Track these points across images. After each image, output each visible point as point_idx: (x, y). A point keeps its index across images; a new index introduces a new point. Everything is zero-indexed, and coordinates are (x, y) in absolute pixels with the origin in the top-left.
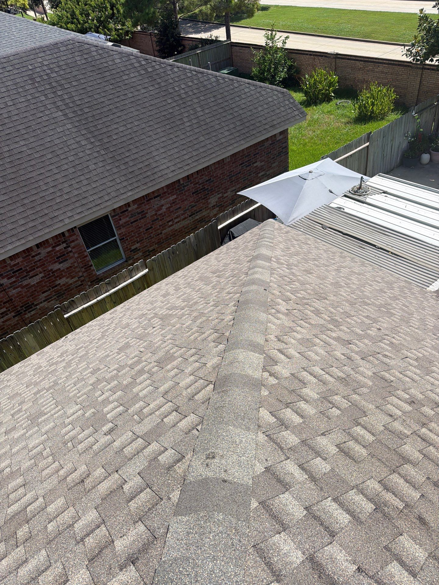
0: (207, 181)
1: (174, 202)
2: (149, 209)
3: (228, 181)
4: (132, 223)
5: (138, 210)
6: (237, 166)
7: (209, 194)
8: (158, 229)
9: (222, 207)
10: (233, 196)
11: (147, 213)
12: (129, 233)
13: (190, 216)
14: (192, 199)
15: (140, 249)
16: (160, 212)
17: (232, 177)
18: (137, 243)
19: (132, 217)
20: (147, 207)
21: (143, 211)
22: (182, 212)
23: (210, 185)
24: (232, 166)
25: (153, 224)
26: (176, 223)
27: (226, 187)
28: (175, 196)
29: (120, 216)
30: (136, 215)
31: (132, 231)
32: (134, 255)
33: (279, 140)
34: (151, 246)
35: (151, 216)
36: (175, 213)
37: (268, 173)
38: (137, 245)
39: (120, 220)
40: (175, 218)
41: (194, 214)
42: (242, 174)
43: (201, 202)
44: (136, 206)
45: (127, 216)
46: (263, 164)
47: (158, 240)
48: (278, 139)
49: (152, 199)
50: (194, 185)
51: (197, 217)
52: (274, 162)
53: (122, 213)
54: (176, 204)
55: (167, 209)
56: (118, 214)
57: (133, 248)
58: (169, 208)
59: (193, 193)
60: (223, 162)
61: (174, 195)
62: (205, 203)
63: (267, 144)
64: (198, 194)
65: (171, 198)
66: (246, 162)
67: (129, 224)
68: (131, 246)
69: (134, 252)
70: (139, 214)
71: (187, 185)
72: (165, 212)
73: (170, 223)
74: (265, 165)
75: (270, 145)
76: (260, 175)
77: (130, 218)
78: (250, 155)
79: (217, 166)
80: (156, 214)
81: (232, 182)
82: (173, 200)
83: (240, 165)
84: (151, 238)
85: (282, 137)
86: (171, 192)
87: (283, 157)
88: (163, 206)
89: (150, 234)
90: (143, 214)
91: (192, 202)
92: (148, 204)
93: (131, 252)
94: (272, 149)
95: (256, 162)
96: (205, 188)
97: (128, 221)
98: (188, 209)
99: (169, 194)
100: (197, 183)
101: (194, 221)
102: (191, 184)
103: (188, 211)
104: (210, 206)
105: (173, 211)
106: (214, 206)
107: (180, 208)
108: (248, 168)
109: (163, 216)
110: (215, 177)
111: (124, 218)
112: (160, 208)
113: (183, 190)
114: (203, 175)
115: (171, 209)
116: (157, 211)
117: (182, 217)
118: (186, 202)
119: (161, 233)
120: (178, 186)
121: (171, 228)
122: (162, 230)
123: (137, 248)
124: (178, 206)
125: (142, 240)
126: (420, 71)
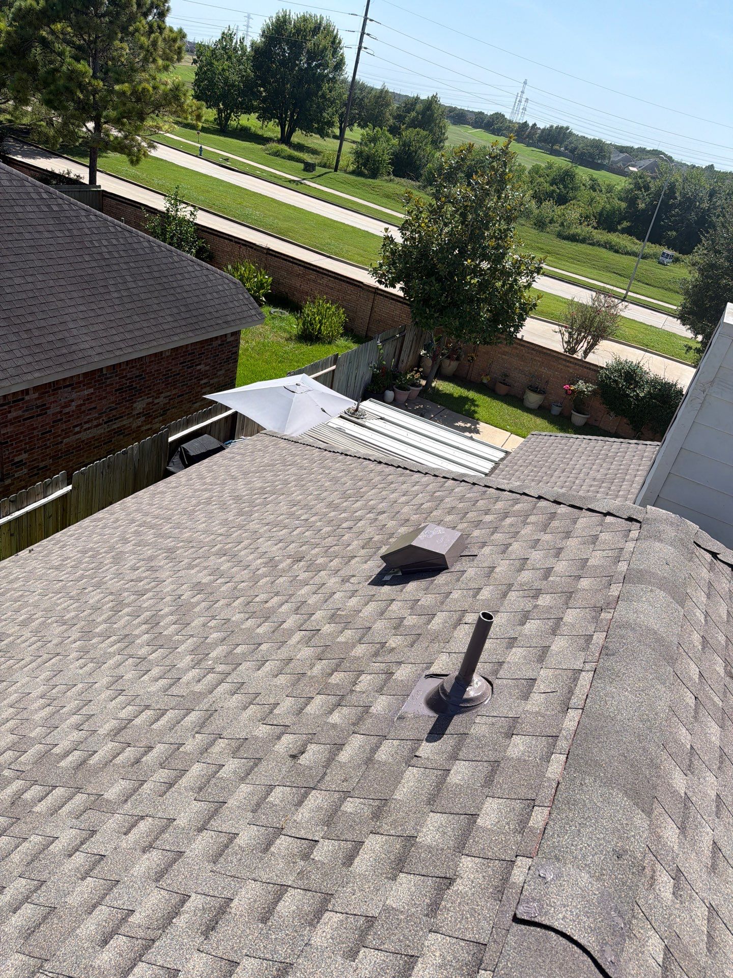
0: (136, 377)
1: (88, 399)
2: (54, 402)
3: (163, 382)
4: (24, 420)
5: (38, 402)
6: (177, 364)
7: (136, 395)
8: (59, 436)
9: (150, 417)
10: (166, 404)
11: (49, 408)
12: (17, 435)
13: (105, 423)
14: (112, 398)
15: (25, 463)
16: (67, 410)
17: (168, 377)
18: (25, 452)
19: (27, 411)
20: (52, 399)
21: (45, 405)
22: (97, 415)
23: (139, 383)
24: (171, 363)
25: (53, 426)
26: (85, 430)
27: (159, 390)
28: (92, 390)
29: (11, 407)
30: (33, 409)
31: (22, 433)
32: (16, 472)
33: (230, 342)
34: (42, 461)
35: (53, 414)
36: (87, 415)
37: (212, 382)
38: (24, 456)
39: (10, 412)
40: (86, 423)
41: (112, 421)
42: (182, 376)
43: (124, 406)
44: (36, 395)
45: (20, 408)
46: (207, 368)
47: (55, 452)
48: (228, 340)
49: (60, 388)
50: (120, 378)
51: (115, 426)
52: (221, 370)
53: (14, 402)
54: (91, 402)
55: (77, 406)
56: (9, 403)
57: (17, 459)
58: (81, 405)
59: (116, 391)
60: (162, 355)
61: (91, 388)
62: (128, 408)
63: (215, 344)
64: (122, 392)
65: (86, 392)
66: (188, 361)
67: (19, 421)
68: (15, 456)
69: (16, 467)
70: (38, 407)
71: (111, 377)
72: (73, 411)
73: (77, 429)
74: (209, 370)
75: (219, 345)
76: (202, 382)
77: (24, 411)
78: (194, 353)
79: (153, 359)
80: (61, 412)
81: (168, 384)
82: (88, 395)
83: (181, 364)
84: (46, 448)
85: (232, 339)
86: (89, 384)
87: (231, 365)
88: (72, 401)
89: (45, 441)
90: (44, 408)
91: (113, 403)
92: (54, 394)
93: (12, 465)
94: (219, 352)
95: (200, 364)
96: (132, 385)
97: (20, 416)
98: (105, 412)
99: (84, 385)
100: (123, 377)
101: (109, 432)
102: (116, 376)
103: (104, 415)
104: (135, 413)
105: (84, 412)
106: (140, 413)
107: (95, 408)
108: (190, 370)
109: (70, 417)
110: (147, 373)
111: (15, 410)
112: (67, 405)
113: (103, 383)
114: (133, 367)
115: (83, 408)
116: (63, 407)
117: (95, 423)
118: (104, 402)
119: (62, 442)
120: (99, 377)
121: (77, 436)
122: (64, 438)
123: (22, 461)
124: (93, 405)
125: (33, 449)
126: (372, 296)
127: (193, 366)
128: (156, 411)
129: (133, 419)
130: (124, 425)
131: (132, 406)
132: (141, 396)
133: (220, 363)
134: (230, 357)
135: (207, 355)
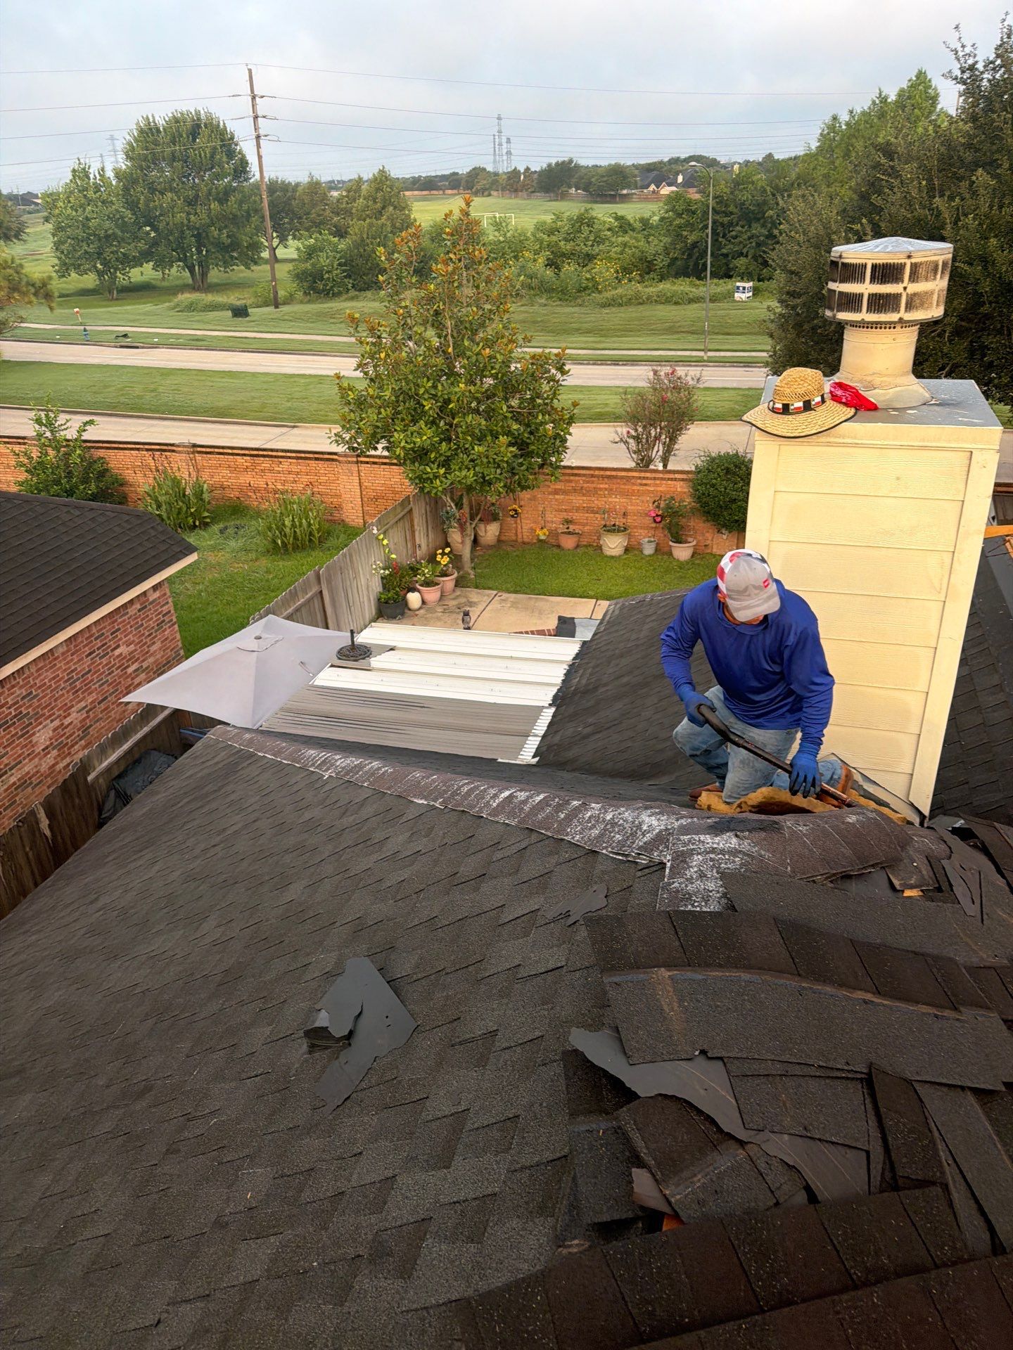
7: (31, 724)
17: (74, 682)
23: (30, 706)
24: (71, 660)
27: (65, 705)
43: (18, 745)
62: (26, 746)
66: (98, 649)
95: (118, 646)
96: (21, 712)
104: (39, 749)
106: (47, 748)
108: (104, 661)
110: (39, 687)
114: (13, 686)
126: (355, 468)
127: (108, 653)
128: (71, 735)
129: (40, 759)
130: (28, 773)
131: (31, 742)
132: (41, 723)
133: (149, 635)
134: (163, 621)
135: (125, 631)
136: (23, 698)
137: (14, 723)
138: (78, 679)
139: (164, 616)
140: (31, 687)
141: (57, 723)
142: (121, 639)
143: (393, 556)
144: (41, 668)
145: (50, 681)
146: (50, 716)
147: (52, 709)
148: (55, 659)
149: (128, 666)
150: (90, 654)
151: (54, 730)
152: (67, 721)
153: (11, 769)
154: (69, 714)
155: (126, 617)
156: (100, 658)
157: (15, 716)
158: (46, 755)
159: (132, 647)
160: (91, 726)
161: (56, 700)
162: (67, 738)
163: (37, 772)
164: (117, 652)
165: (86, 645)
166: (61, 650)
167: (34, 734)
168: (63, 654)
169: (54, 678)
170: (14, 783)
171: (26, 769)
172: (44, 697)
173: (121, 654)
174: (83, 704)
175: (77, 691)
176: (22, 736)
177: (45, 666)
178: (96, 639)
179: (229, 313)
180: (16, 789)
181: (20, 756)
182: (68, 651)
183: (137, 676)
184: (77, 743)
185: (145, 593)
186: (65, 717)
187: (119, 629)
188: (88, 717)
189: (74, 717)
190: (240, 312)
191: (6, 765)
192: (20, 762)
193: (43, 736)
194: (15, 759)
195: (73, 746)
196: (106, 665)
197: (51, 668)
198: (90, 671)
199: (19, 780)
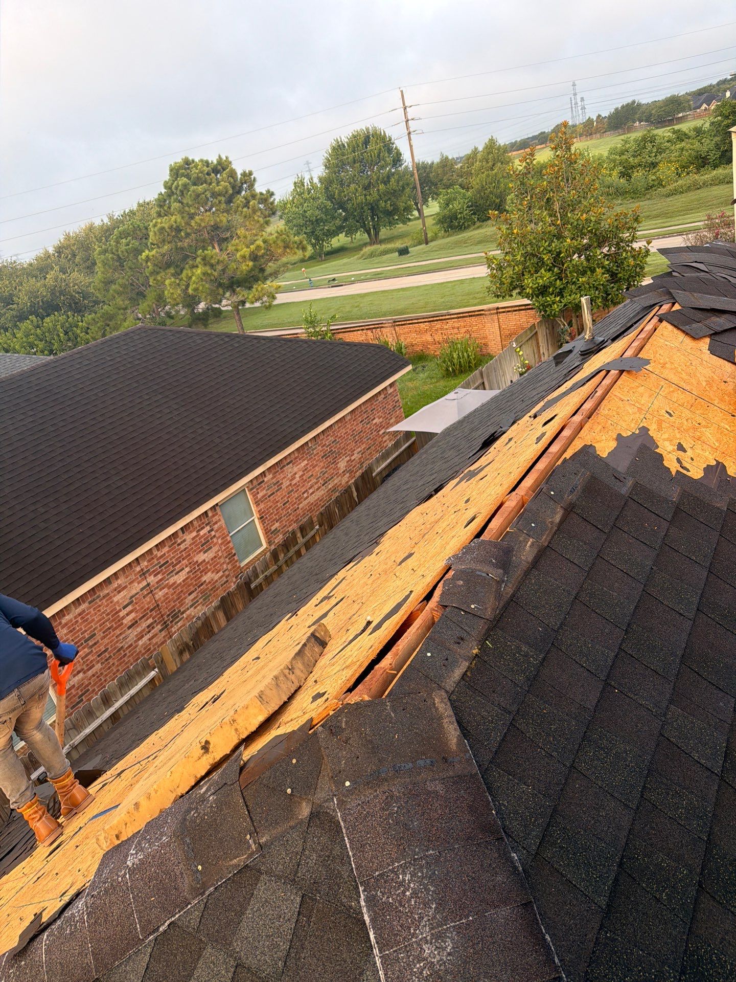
1: (305, 470)
2: (284, 478)
3: (353, 442)
4: (269, 497)
5: (274, 480)
7: (336, 457)
12: (267, 509)
14: (322, 464)
16: (294, 482)
18: (277, 522)
23: (336, 447)
33: (391, 393)
38: (277, 525)
39: (258, 493)
40: (310, 488)
41: (326, 482)
42: (364, 432)
43: (331, 468)
44: (271, 476)
45: (264, 488)
47: (296, 517)
49: (284, 466)
50: (322, 447)
51: (330, 486)
52: (392, 418)
53: (259, 484)
54: (309, 471)
55: (300, 477)
56: (256, 486)
57: (273, 528)
59: (322, 457)
62: (335, 469)
63: (380, 398)
64: (327, 458)
65: (303, 464)
66: (365, 419)
67: (266, 499)
68: (272, 526)
69: (275, 535)
70: (275, 485)
71: (316, 448)
78: (367, 411)
85: (392, 390)
87: (398, 412)
94: (386, 404)
95: (374, 419)
96: (332, 450)
97: (266, 495)
98: (320, 477)
99: (300, 460)
101: (327, 492)
102: (319, 446)
104: (341, 472)
105: (306, 480)
106: (344, 471)
110: (340, 437)
123: (276, 529)
126: (495, 317)
127: (370, 422)
128: (355, 466)
129: (342, 477)
130: (336, 484)
131: (337, 467)
132: (341, 457)
133: (389, 413)
134: (396, 406)
135: (377, 410)
136: (333, 443)
137: (329, 456)
138: (357, 435)
139: (396, 402)
140: (336, 437)
141: (348, 458)
142: (375, 414)
143: (527, 362)
144: (340, 427)
145: (344, 434)
146: (345, 454)
147: (346, 450)
148: (346, 423)
149: (380, 430)
150: (362, 421)
151: (347, 462)
152: (353, 458)
153: (329, 480)
154: (353, 454)
155: (378, 402)
156: (367, 424)
157: (330, 452)
158: (344, 475)
159: (381, 420)
160: (364, 462)
161: (347, 446)
162: (353, 468)
163: (341, 484)
164: (374, 422)
165: (359, 416)
166: (349, 417)
167: (338, 463)
168: (349, 420)
169: (346, 433)
170: (331, 489)
171: (336, 482)
172: (342, 443)
173: (376, 423)
174: (359, 449)
175: (356, 442)
176: (333, 463)
177: (342, 426)
178: (364, 413)
179: (397, 254)
180: (332, 492)
181: (332, 474)
182: (352, 419)
183: (384, 436)
184: (358, 471)
185: (386, 388)
186: (352, 456)
187: (374, 409)
188: (362, 457)
189: (356, 456)
190: (404, 252)
191: (327, 478)
192: (333, 477)
193: (342, 465)
194: (330, 475)
195: (356, 472)
196: (370, 428)
197: (344, 427)
198: (362, 431)
199: (333, 487)
